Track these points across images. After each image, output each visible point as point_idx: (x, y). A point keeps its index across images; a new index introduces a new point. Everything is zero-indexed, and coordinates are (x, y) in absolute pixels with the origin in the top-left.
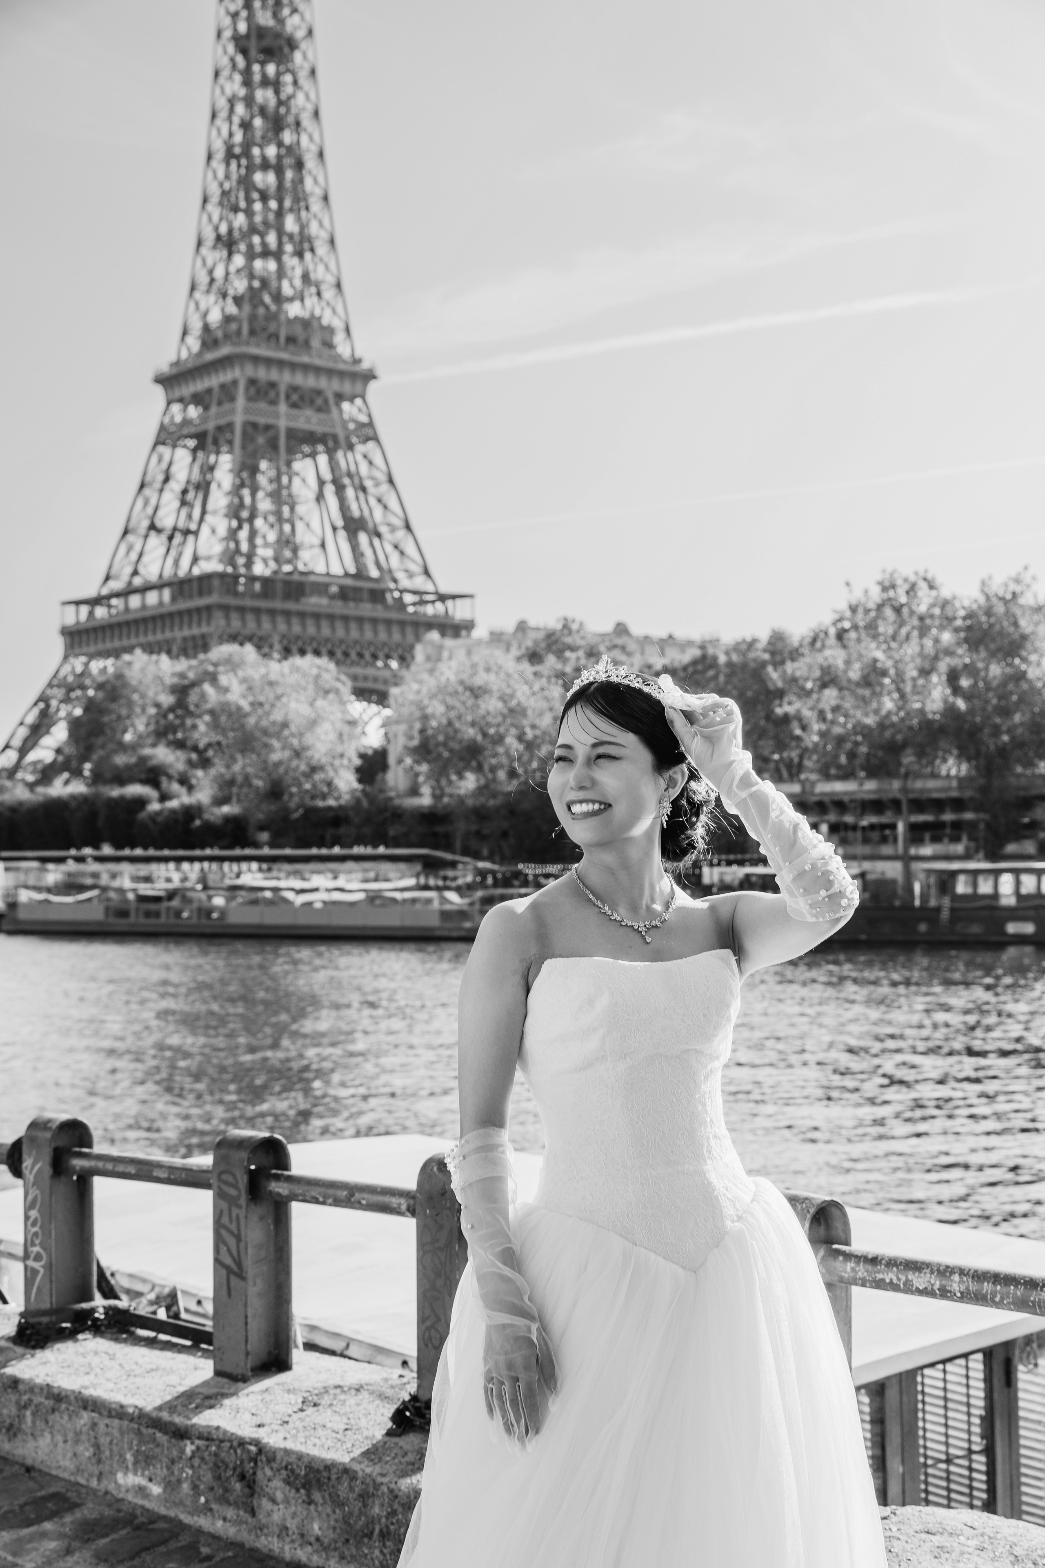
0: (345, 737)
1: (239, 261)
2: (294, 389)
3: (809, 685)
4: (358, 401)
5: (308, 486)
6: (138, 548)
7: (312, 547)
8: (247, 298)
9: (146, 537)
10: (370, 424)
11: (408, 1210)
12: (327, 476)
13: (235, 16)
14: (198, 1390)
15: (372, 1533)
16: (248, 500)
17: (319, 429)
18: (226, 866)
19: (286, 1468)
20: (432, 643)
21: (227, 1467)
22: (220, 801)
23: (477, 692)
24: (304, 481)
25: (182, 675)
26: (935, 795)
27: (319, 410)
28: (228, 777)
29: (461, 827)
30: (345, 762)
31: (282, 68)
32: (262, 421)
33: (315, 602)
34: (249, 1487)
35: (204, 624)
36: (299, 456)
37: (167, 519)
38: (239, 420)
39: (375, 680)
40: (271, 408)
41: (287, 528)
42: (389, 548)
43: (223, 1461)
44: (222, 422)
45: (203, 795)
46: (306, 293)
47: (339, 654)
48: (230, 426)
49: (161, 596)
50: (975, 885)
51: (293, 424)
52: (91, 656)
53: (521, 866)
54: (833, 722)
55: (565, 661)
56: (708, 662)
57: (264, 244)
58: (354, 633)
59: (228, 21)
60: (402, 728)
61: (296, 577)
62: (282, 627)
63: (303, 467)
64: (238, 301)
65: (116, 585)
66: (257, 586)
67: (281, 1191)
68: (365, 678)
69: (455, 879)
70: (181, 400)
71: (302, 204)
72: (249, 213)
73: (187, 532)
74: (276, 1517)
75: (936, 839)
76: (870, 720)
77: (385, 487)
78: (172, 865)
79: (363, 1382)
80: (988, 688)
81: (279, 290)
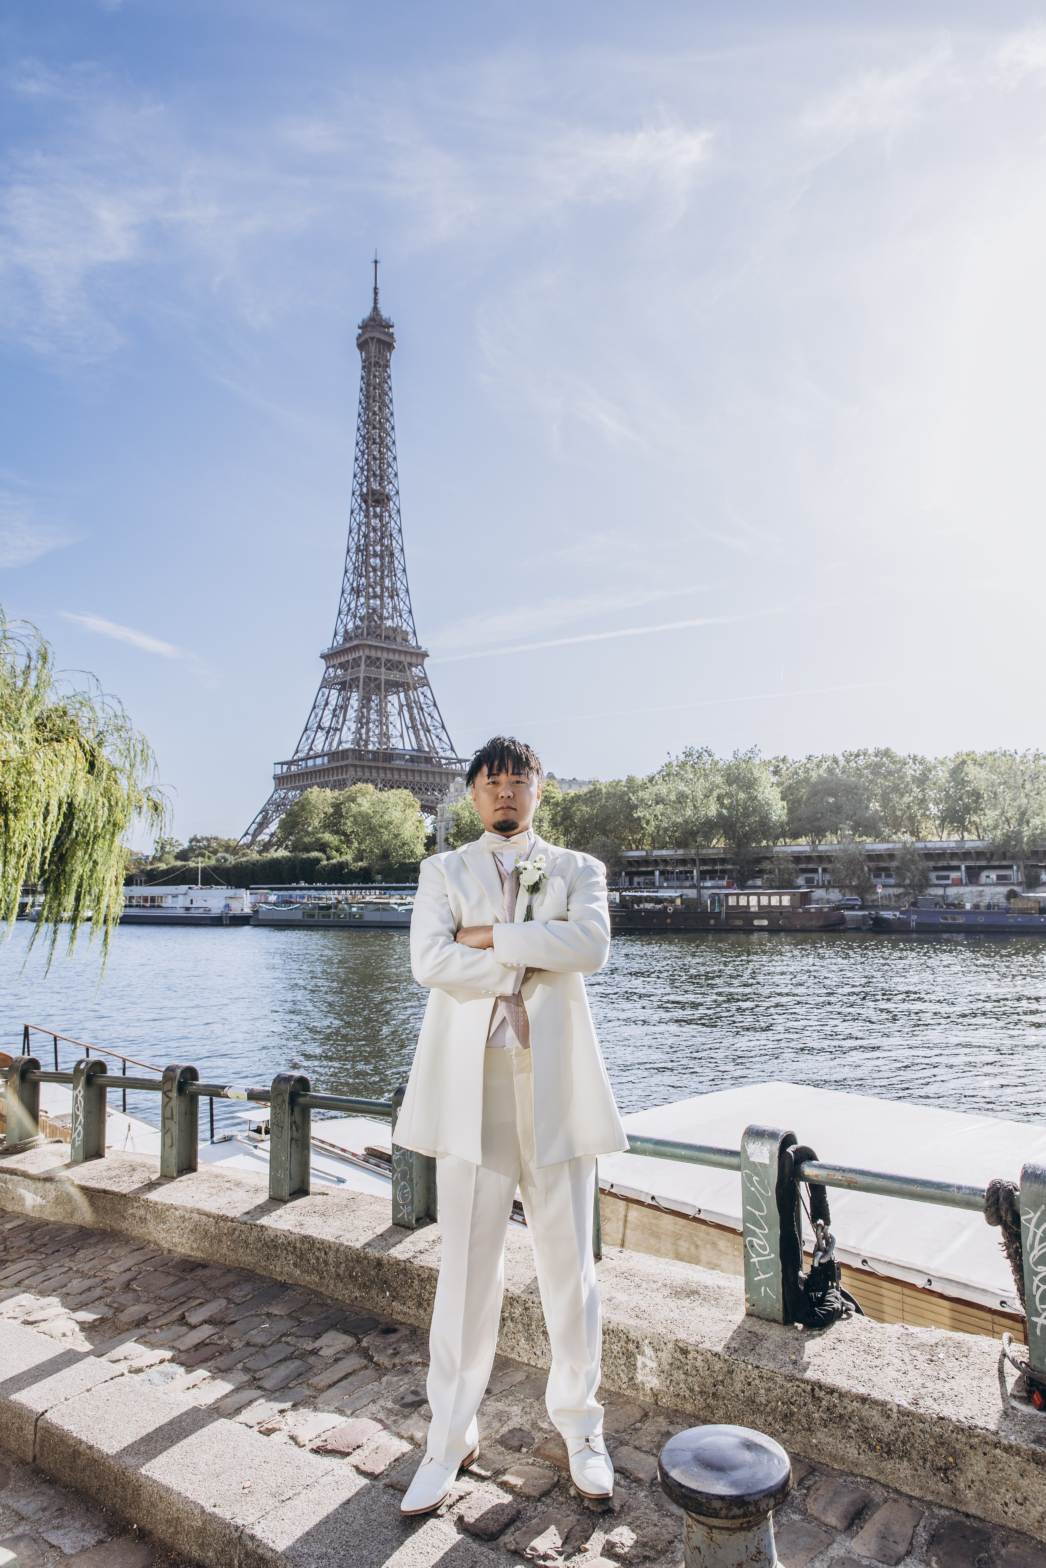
1: (362, 600)
2: (389, 661)
3: (650, 803)
4: (419, 667)
5: (395, 708)
6: (312, 737)
7: (397, 736)
8: (366, 618)
9: (317, 732)
10: (426, 678)
12: (404, 703)
13: (361, 485)
16: (366, 714)
17: (401, 680)
18: (359, 892)
20: (458, 782)
22: (356, 861)
24: (393, 705)
25: (336, 798)
26: (713, 857)
27: (400, 671)
28: (361, 848)
30: (420, 840)
31: (384, 509)
32: (373, 676)
33: (398, 763)
35: (345, 774)
36: (391, 693)
37: (326, 723)
38: (362, 675)
39: (427, 801)
40: (378, 670)
41: (384, 727)
42: (434, 737)
44: (354, 677)
45: (348, 857)
46: (395, 615)
47: (413, 788)
48: (358, 678)
49: (323, 760)
50: (738, 901)
51: (388, 678)
52: (289, 790)
56: (597, 792)
57: (374, 592)
58: (417, 778)
59: (358, 486)
60: (442, 824)
61: (389, 751)
62: (382, 775)
63: (394, 698)
64: (361, 618)
65: (300, 755)
66: (370, 755)
70: (334, 666)
71: (393, 573)
73: (336, 729)
75: (712, 879)
76: (680, 820)
77: (432, 708)
78: (331, 892)
81: (382, 614)
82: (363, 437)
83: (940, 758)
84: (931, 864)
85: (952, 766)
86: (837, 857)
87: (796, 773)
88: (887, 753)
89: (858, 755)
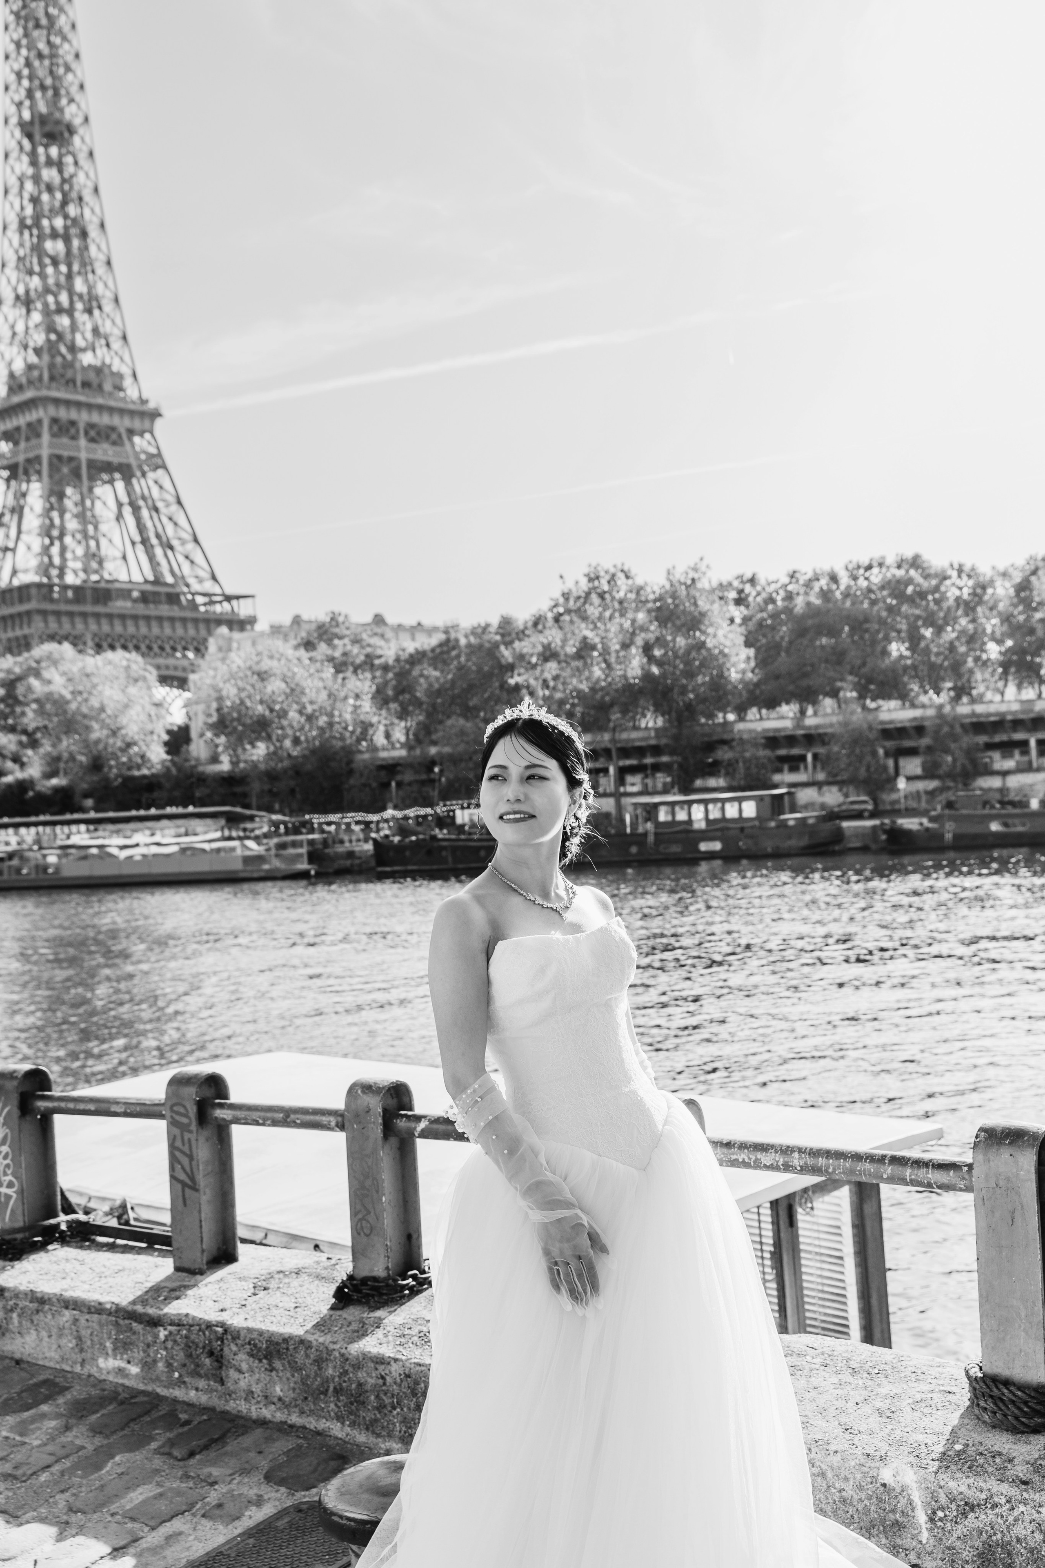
0: (154, 718)
1: (36, 317)
2: (91, 426)
3: (534, 660)
4: (147, 436)
5: (108, 508)
7: (115, 559)
8: (45, 349)
10: (159, 455)
11: (337, 1126)
12: (124, 499)
13: (19, 105)
14: (163, 1284)
15: (327, 1390)
16: (57, 521)
17: (115, 460)
18: (58, 829)
19: (249, 1343)
20: (222, 636)
21: (197, 1346)
22: (48, 776)
23: (263, 676)
24: (104, 503)
25: (9, 671)
26: (638, 744)
27: (114, 443)
28: (55, 754)
29: (256, 787)
30: (155, 737)
31: (64, 151)
32: (66, 454)
33: (120, 605)
34: (217, 1361)
35: (25, 626)
36: (99, 483)
38: (45, 453)
39: (176, 668)
40: (73, 443)
41: (92, 543)
42: (181, 559)
43: (193, 1342)
44: (31, 455)
45: (34, 771)
46: (97, 345)
47: (143, 647)
48: (38, 459)
50: (673, 814)
51: (92, 456)
53: (307, 817)
54: (554, 688)
55: (334, 647)
56: (451, 644)
57: (57, 303)
58: (155, 630)
59: (13, 109)
60: (201, 708)
61: (103, 585)
62: (93, 627)
63: (103, 491)
64: (38, 351)
66: (70, 594)
67: (225, 1116)
68: (167, 667)
69: (252, 830)
71: (89, 268)
72: (43, 276)
74: (243, 1384)
77: (174, 507)
78: (11, 831)
79: (300, 1266)
80: (676, 656)
81: (73, 342)
82: (17, 15)
83: (1001, 568)
84: (982, 739)
85: (1018, 578)
86: (833, 735)
87: (772, 600)
88: (915, 562)
89: (869, 567)
